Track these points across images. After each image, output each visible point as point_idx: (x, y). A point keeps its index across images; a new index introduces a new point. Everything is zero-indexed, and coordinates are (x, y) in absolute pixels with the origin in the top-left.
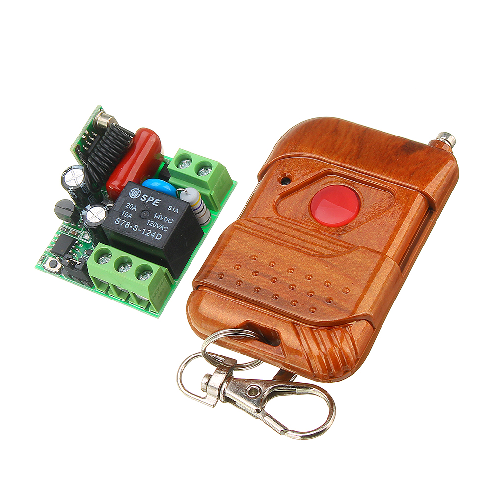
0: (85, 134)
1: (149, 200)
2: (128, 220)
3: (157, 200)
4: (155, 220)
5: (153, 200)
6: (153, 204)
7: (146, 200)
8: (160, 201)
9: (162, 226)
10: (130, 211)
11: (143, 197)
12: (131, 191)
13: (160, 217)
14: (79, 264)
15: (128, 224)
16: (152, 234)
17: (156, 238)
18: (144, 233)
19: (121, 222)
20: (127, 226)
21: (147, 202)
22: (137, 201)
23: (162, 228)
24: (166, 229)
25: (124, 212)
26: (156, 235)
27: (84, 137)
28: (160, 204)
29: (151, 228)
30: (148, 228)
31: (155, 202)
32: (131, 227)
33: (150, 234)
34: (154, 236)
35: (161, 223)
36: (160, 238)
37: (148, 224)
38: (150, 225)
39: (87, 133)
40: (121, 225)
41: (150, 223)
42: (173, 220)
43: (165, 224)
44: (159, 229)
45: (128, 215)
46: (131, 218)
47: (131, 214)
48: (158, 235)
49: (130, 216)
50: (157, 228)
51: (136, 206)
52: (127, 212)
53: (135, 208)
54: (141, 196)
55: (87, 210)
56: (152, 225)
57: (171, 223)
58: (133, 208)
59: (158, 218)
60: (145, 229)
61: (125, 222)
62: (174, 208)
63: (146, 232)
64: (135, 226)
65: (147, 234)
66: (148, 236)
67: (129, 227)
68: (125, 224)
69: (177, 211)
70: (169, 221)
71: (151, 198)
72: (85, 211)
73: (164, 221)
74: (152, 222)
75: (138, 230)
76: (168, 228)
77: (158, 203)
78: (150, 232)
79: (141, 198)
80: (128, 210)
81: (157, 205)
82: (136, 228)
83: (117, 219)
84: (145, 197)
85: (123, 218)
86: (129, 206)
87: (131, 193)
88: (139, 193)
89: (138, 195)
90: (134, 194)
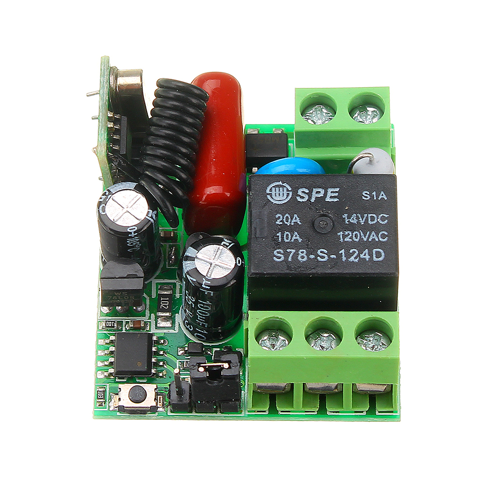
0: (110, 119)
1: (314, 196)
2: (296, 245)
3: (330, 190)
4: (352, 227)
5: (322, 191)
6: (328, 199)
7: (310, 197)
8: (337, 190)
9: (373, 233)
10: (292, 229)
11: (300, 193)
12: (268, 191)
13: (358, 218)
14: (230, 367)
16: (362, 256)
17: (375, 259)
18: (344, 259)
19: (286, 255)
20: (303, 257)
21: (313, 200)
22: (292, 206)
23: (373, 236)
24: (383, 236)
25: (279, 234)
26: (371, 254)
27: (111, 125)
28: (340, 195)
29: (353, 245)
30: (348, 246)
31: (329, 194)
32: (312, 256)
33: (358, 255)
34: (367, 257)
35: (366, 228)
36: (383, 254)
37: (342, 240)
38: (347, 239)
39: (110, 115)
40: (290, 259)
41: (344, 236)
42: (386, 216)
43: (376, 228)
44: (370, 240)
45: (292, 237)
46: (300, 240)
47: (296, 233)
48: (374, 253)
49: (296, 236)
50: (365, 239)
51: (295, 215)
52: (286, 233)
53: (296, 219)
54: (295, 193)
55: (193, 259)
56: (351, 238)
57: (386, 221)
58: (294, 221)
59: (355, 221)
60: (343, 251)
61: (293, 251)
62: (374, 193)
63: (349, 255)
64: (319, 252)
65: (352, 259)
66: (356, 260)
67: (308, 257)
68: (296, 254)
69: (383, 196)
70: (379, 219)
71: (315, 190)
72: (189, 262)
73: (370, 222)
74: (347, 233)
75: (329, 257)
76: (386, 233)
77: (336, 194)
78: (355, 252)
79: (298, 198)
80: (285, 228)
81: (336, 200)
82: (323, 255)
83: (275, 252)
84: (304, 192)
85: (285, 246)
86: (282, 221)
87: (271, 195)
88: (288, 190)
89: (288, 194)
90: (277, 195)
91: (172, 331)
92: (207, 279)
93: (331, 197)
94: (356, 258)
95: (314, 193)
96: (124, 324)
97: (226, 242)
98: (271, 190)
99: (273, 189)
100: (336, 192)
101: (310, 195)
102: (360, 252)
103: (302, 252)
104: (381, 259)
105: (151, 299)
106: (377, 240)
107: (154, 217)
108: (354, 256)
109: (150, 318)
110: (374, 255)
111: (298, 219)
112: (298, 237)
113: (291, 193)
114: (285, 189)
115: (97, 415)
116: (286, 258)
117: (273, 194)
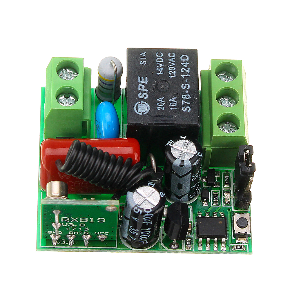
1: (143, 90)
2: (179, 100)
3: (139, 81)
4: (166, 70)
5: (141, 85)
6: (146, 82)
7: (145, 92)
8: (139, 78)
9: (170, 60)
10: (167, 102)
11: (142, 97)
12: (141, 114)
13: (159, 68)
15: (184, 97)
17: (188, 60)
18: (188, 75)
19: (186, 105)
20: (187, 97)
21: (147, 91)
22: (152, 101)
23: (172, 60)
24: (172, 55)
25: (172, 109)
26: (185, 62)
28: (143, 76)
29: (178, 70)
30: (179, 73)
31: (143, 82)
32: (187, 92)
33: (186, 68)
34: (186, 64)
35: (166, 63)
36: (186, 56)
37: (175, 76)
38: (174, 73)
40: (189, 103)
41: (172, 75)
42: (157, 53)
43: (166, 58)
44: (174, 62)
45: (173, 102)
46: (175, 98)
47: (170, 100)
48: (183, 60)
49: (173, 100)
50: (174, 64)
51: (158, 100)
52: (170, 105)
53: (161, 99)
54: (143, 99)
56: (173, 71)
57: (161, 53)
58: (162, 101)
59: (162, 69)
60: (183, 76)
61: (183, 101)
62: (142, 59)
63: (185, 73)
64: (184, 88)
65: (188, 71)
66: (189, 69)
67: (187, 94)
68: (185, 100)
69: (143, 54)
70: (160, 57)
71: (140, 89)
73: (162, 61)
74: (170, 74)
75: (187, 83)
76: (170, 53)
77: (143, 78)
78: (183, 70)
79: (145, 98)
80: (167, 106)
81: (146, 78)
82: (186, 86)
83: (184, 111)
84: (141, 95)
85: (179, 105)
86: (162, 107)
87: (143, 113)
88: (140, 103)
89: (143, 103)
90: (143, 109)
92: (197, 153)
94: (187, 70)
95: (141, 90)
98: (140, 112)
99: (139, 111)
100: (141, 78)
101: (143, 92)
102: (184, 67)
106: (174, 58)
108: (186, 70)
110: (185, 60)
111: (160, 99)
113: (142, 102)
114: (139, 105)
115: (251, 252)
116: (188, 105)
117: (143, 111)
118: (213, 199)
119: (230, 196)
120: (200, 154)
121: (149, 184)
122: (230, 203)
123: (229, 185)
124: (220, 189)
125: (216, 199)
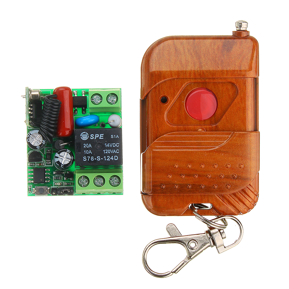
2: (90, 155)
4: (108, 148)
5: (98, 136)
6: (100, 138)
7: (94, 138)
10: (89, 149)
12: (81, 136)
15: (92, 158)
17: (115, 159)
18: (105, 160)
19: (87, 158)
20: (92, 159)
22: (89, 141)
23: (114, 151)
24: (118, 151)
25: (85, 151)
26: (114, 158)
27: (30, 112)
29: (108, 154)
30: (106, 155)
31: (100, 136)
32: (95, 159)
33: (110, 158)
34: (113, 159)
35: (112, 148)
36: (118, 158)
37: (105, 153)
39: (29, 109)
40: (88, 160)
41: (105, 152)
42: (118, 144)
43: (115, 148)
45: (89, 152)
46: (91, 153)
49: (90, 152)
50: (112, 153)
51: (90, 144)
52: (87, 151)
54: (90, 137)
55: (58, 157)
56: (108, 152)
57: (118, 146)
58: (89, 146)
59: (109, 146)
60: (105, 157)
61: (90, 157)
62: (115, 136)
63: (107, 158)
64: (97, 157)
65: (108, 159)
66: (109, 160)
67: (94, 159)
69: (117, 137)
70: (116, 145)
71: (96, 135)
72: (56, 159)
73: (113, 146)
74: (106, 150)
75: (101, 159)
77: (103, 136)
78: (109, 157)
79: (91, 138)
80: (87, 149)
81: (103, 138)
82: (99, 158)
83: (84, 158)
84: (92, 136)
85: (87, 155)
86: (86, 146)
88: (87, 135)
89: (87, 136)
91: (51, 166)
92: (62, 165)
93: (101, 137)
94: (109, 159)
95: (96, 136)
96: (36, 163)
97: (68, 151)
98: (82, 135)
100: (103, 135)
101: (94, 136)
102: (110, 157)
103: (92, 157)
104: (117, 159)
105: (44, 155)
106: (116, 153)
107: (45, 142)
109: (44, 161)
112: (91, 152)
113: (88, 136)
114: (86, 135)
115: (29, 195)
116: (87, 159)
117: (83, 137)
118: (56, 177)
119: (60, 186)
120: (62, 166)
121: (44, 141)
122: (56, 186)
123: (66, 185)
124: (64, 180)
125: (57, 179)
